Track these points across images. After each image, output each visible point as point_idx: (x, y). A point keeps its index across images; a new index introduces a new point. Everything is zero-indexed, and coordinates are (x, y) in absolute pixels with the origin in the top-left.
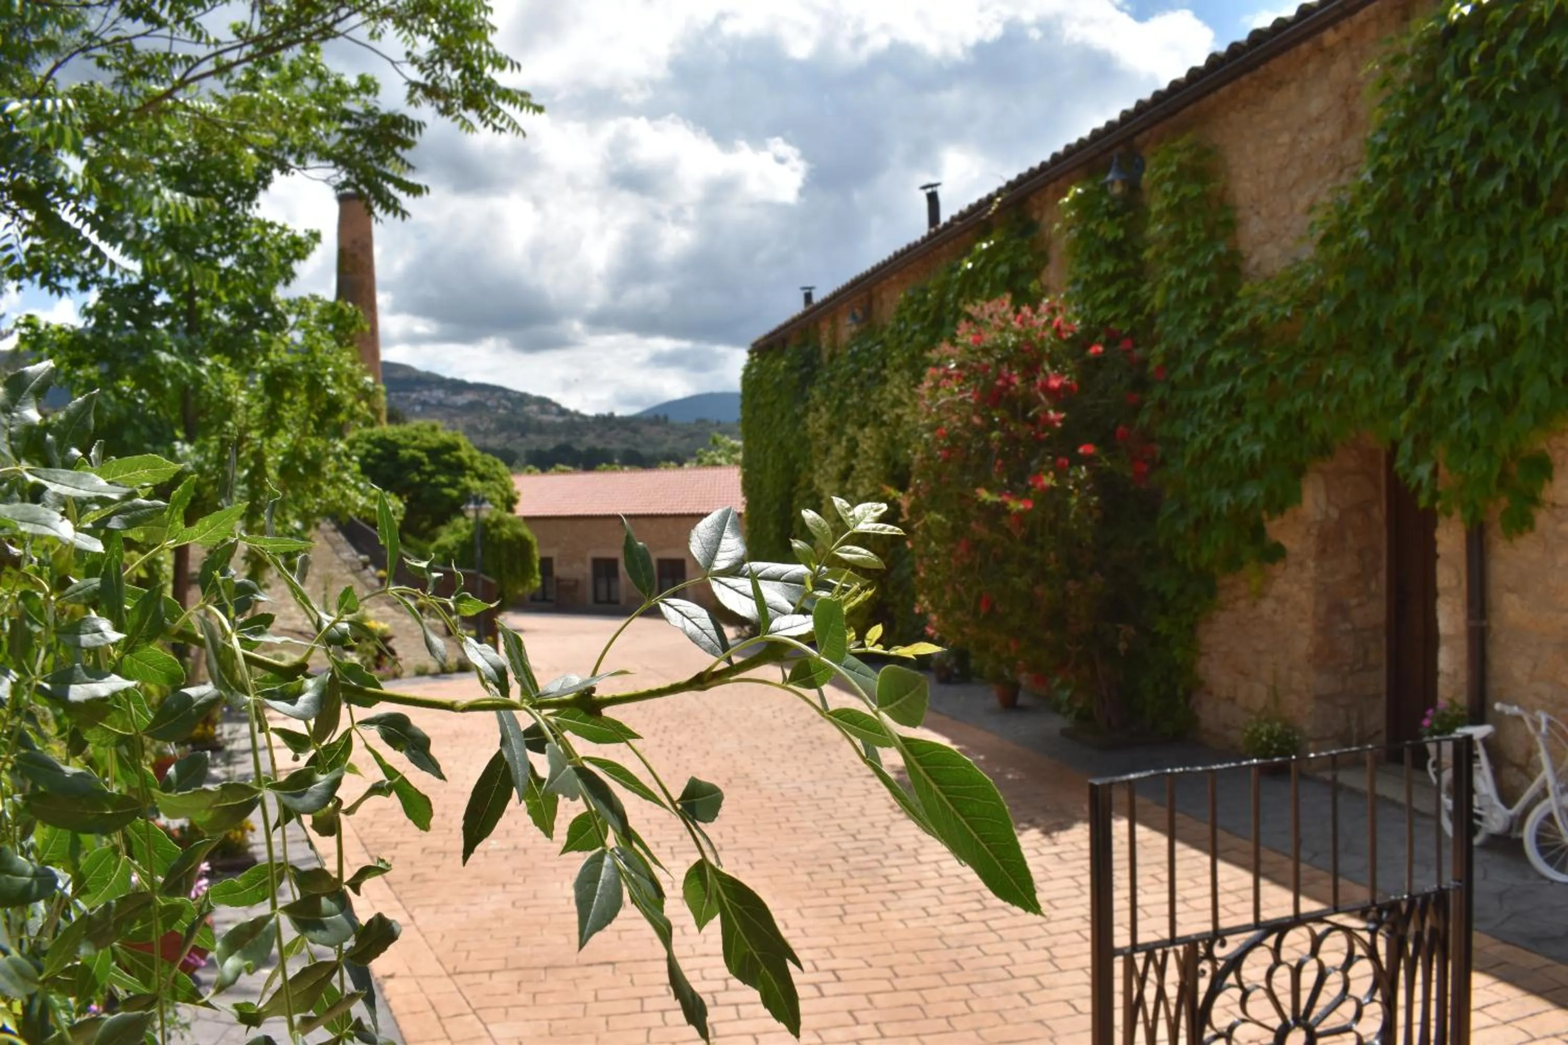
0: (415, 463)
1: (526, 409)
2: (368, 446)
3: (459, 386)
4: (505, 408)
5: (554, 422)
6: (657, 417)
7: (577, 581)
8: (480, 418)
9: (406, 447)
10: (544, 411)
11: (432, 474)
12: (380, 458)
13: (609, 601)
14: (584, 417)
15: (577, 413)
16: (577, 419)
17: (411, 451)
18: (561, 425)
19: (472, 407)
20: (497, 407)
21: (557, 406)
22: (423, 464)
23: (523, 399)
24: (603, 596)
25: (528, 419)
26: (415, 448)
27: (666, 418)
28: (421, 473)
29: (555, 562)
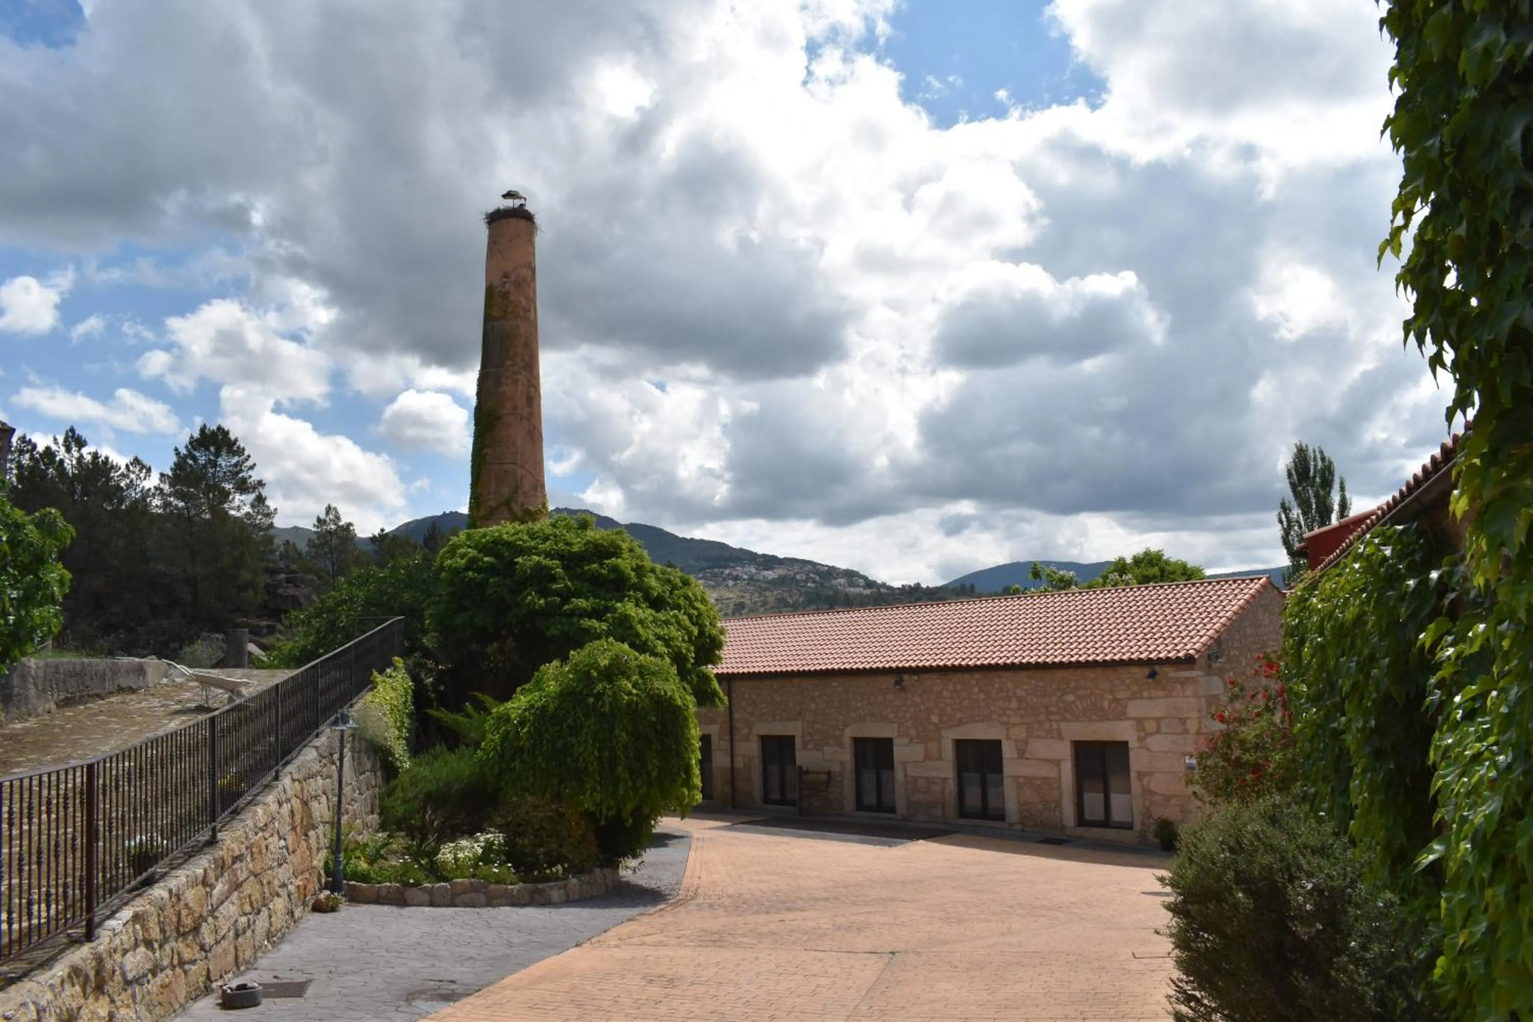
0: (542, 577)
1: (834, 582)
2: (472, 552)
3: (770, 561)
4: (814, 581)
5: (861, 594)
6: (963, 587)
7: (829, 773)
8: (790, 591)
9: (529, 551)
10: (852, 584)
11: (566, 596)
12: (491, 570)
13: (880, 807)
14: (890, 588)
15: (884, 585)
16: (883, 590)
17: (536, 558)
18: (867, 596)
19: (781, 581)
20: (806, 581)
21: (865, 578)
22: (554, 579)
23: (831, 572)
24: (870, 799)
25: (837, 591)
26: (548, 555)
27: (972, 587)
28: (544, 593)
29: (798, 742)
